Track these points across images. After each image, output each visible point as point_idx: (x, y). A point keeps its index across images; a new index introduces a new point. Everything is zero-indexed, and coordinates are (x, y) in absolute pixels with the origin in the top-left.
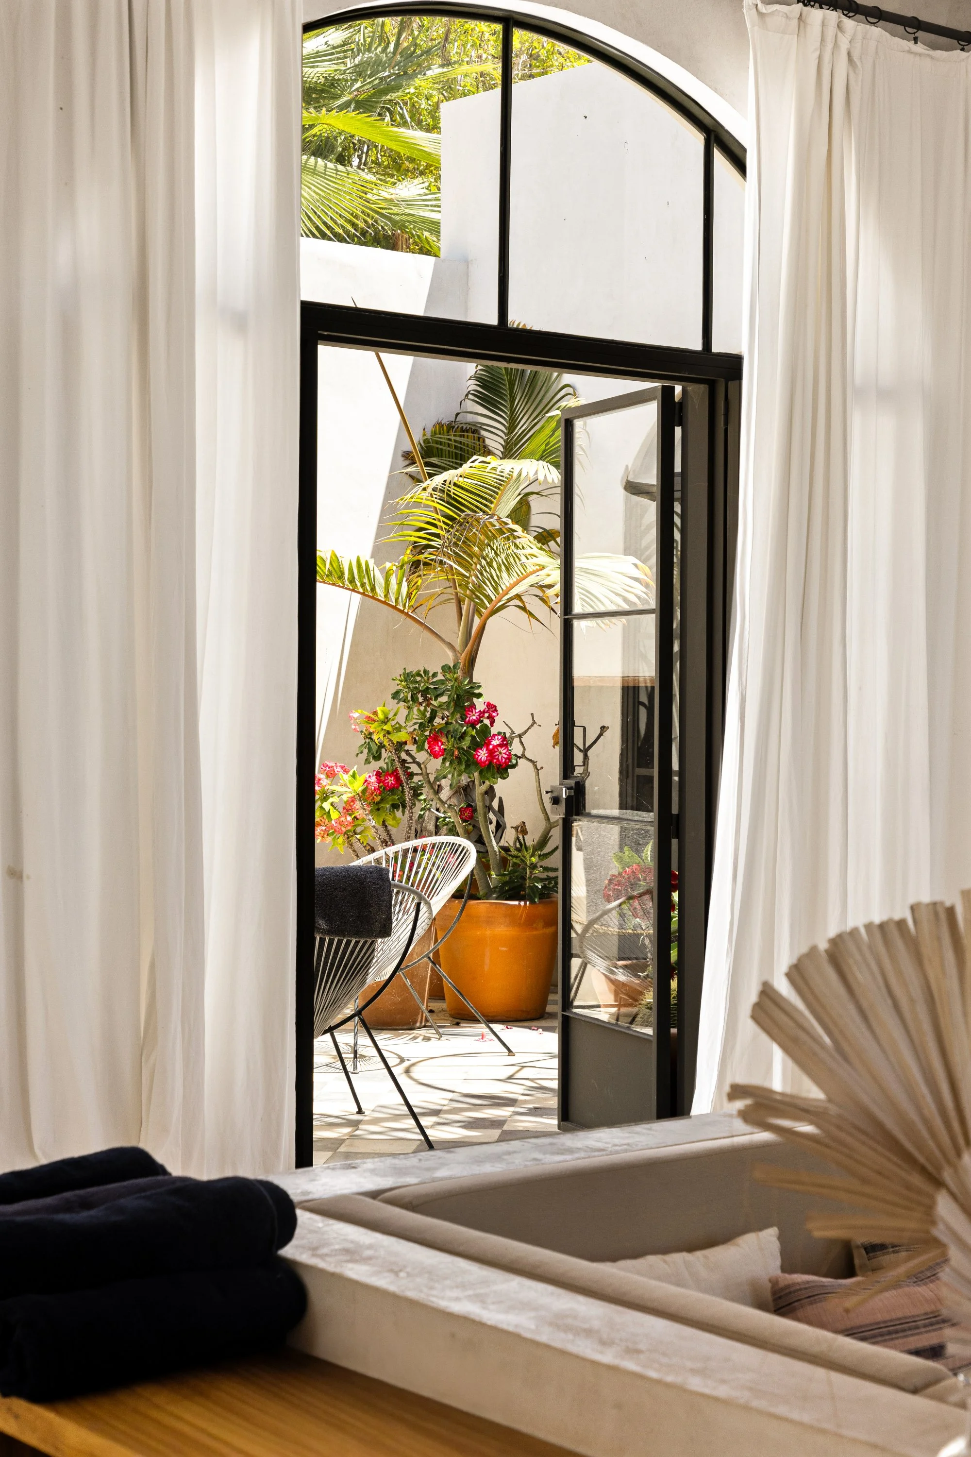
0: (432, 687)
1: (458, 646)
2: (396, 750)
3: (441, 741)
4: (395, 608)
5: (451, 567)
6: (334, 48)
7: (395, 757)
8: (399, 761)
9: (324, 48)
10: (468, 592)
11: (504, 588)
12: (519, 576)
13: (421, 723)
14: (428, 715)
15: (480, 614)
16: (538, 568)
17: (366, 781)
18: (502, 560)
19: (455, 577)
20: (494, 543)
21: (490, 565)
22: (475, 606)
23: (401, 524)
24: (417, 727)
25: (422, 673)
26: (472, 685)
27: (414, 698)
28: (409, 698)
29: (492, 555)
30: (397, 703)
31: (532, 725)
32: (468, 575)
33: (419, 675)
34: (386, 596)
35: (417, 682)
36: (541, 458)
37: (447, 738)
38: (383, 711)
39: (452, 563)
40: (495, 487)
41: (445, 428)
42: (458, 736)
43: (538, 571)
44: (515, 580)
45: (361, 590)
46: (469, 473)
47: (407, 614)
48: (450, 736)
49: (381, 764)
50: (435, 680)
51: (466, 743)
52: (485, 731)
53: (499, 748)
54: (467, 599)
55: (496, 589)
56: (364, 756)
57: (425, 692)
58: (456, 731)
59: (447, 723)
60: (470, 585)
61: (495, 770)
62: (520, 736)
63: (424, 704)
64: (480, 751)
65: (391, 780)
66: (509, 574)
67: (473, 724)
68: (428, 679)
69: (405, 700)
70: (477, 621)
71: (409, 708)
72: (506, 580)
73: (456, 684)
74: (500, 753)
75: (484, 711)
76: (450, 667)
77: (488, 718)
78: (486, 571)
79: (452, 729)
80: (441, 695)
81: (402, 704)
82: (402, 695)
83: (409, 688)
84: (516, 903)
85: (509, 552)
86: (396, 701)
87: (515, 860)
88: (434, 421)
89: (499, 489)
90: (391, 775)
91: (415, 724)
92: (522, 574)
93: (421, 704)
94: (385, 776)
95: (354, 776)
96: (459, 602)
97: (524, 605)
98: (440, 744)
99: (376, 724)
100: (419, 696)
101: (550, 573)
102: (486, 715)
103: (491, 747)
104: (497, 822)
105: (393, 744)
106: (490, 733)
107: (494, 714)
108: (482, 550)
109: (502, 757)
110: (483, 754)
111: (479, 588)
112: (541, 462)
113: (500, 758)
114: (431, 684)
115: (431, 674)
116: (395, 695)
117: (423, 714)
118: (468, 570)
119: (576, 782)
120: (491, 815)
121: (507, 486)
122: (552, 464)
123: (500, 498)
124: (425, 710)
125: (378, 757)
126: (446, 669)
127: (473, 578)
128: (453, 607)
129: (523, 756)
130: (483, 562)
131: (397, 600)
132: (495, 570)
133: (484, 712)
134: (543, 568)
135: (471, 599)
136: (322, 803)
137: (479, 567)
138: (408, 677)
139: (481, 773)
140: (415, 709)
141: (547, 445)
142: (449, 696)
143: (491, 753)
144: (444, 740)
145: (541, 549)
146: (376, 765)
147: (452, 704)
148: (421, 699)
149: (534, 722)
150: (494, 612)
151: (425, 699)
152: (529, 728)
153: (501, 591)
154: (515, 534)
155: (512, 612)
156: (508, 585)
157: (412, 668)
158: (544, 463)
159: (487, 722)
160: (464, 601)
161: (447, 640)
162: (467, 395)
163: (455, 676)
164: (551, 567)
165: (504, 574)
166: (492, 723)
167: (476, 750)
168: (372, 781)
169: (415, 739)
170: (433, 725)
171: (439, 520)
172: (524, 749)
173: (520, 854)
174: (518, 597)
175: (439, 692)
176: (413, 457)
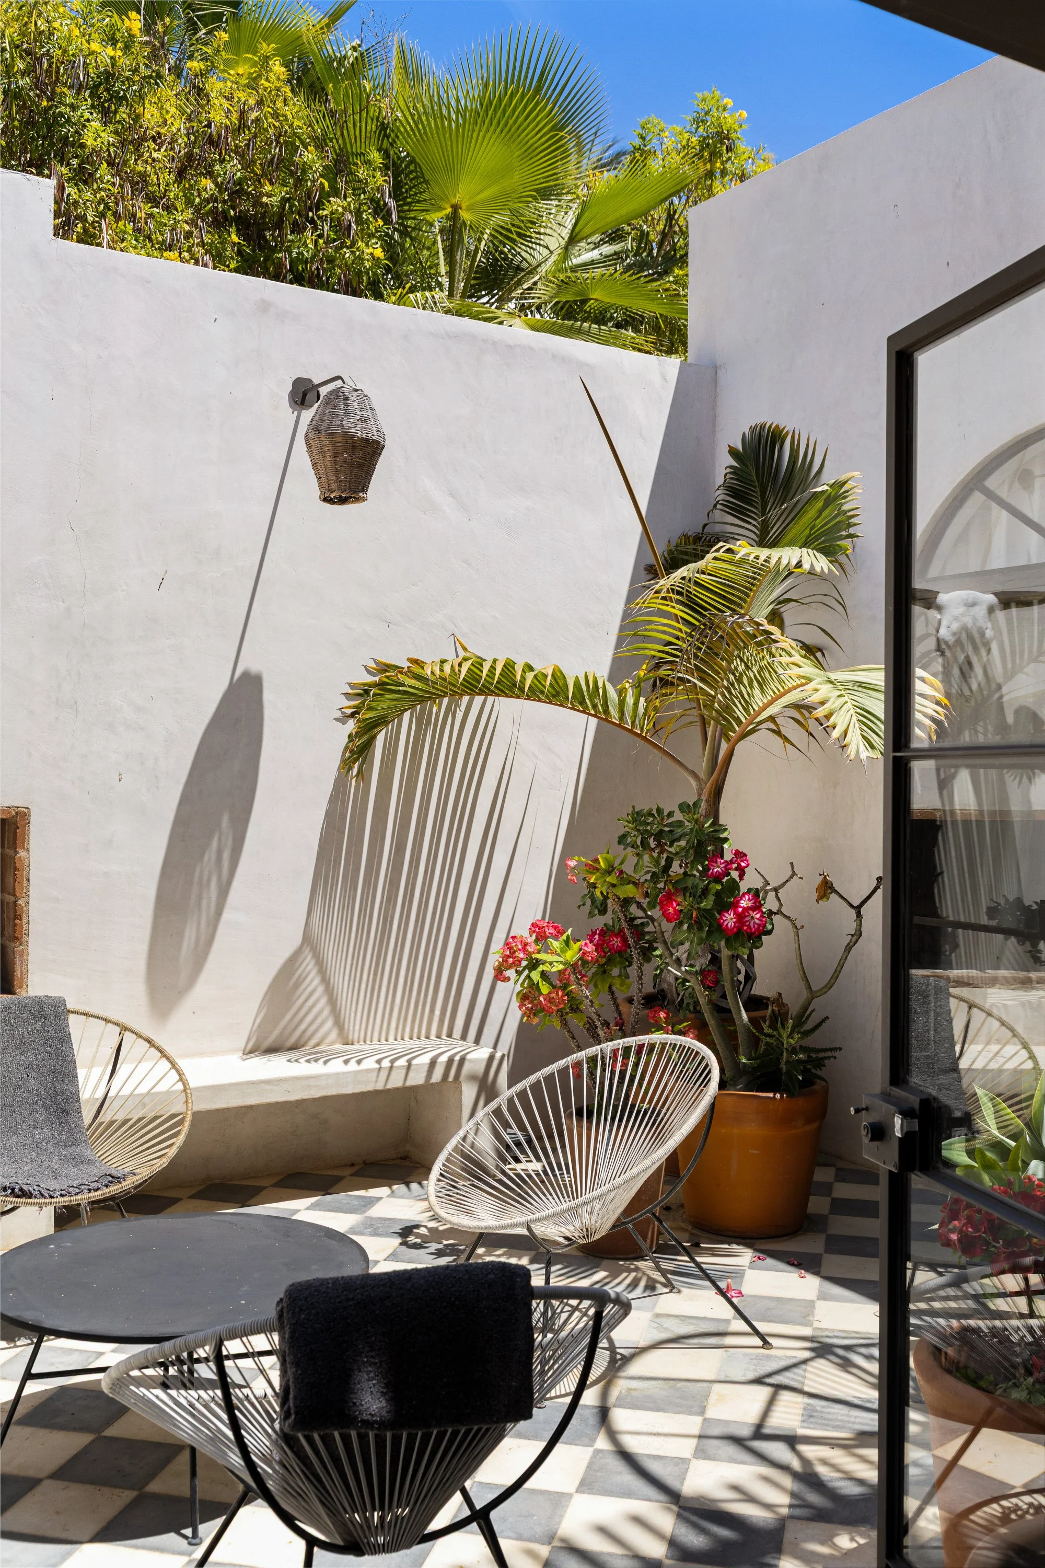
0: (667, 829)
1: (702, 774)
2: (622, 906)
3: (676, 901)
4: (631, 731)
5: (695, 684)
6: (606, 257)
7: (621, 915)
8: (626, 921)
9: (599, 257)
10: (714, 713)
11: (756, 709)
12: (774, 693)
13: (654, 873)
14: (663, 863)
15: (728, 739)
16: (803, 681)
17: (580, 949)
18: (755, 676)
19: (700, 696)
20: (744, 653)
21: (739, 681)
22: (722, 730)
23: (634, 634)
24: (648, 877)
25: (654, 812)
26: (716, 828)
27: (645, 844)
28: (639, 843)
29: (741, 668)
30: (625, 849)
31: (791, 877)
32: (713, 693)
33: (650, 814)
34: (621, 719)
35: (648, 824)
36: (805, 545)
37: (685, 895)
38: (606, 860)
39: (695, 681)
40: (746, 588)
41: (691, 540)
42: (698, 894)
43: (803, 685)
44: (769, 698)
45: (593, 712)
46: (714, 567)
47: (645, 738)
48: (688, 894)
49: (608, 919)
50: (670, 820)
51: (707, 903)
52: (733, 887)
53: (751, 912)
54: (712, 722)
55: (746, 710)
56: (588, 907)
57: (659, 836)
58: (695, 887)
59: (685, 874)
60: (716, 705)
61: (746, 939)
62: (776, 890)
63: (657, 851)
64: (727, 915)
65: (617, 942)
66: (762, 691)
67: (718, 879)
68: (662, 819)
69: (633, 846)
70: (724, 746)
71: (638, 855)
72: (759, 699)
73: (696, 826)
74: (752, 918)
75: (731, 860)
76: (689, 806)
77: (736, 869)
78: (735, 689)
79: (690, 885)
80: (678, 840)
81: (630, 849)
82: (629, 840)
83: (638, 830)
84: (771, 1095)
85: (764, 663)
86: (622, 847)
87: (768, 1040)
88: (679, 534)
89: (751, 590)
90: (616, 936)
91: (647, 872)
92: (779, 690)
93: (653, 850)
94: (610, 936)
95: (567, 942)
96: (704, 723)
97: (779, 728)
98: (675, 904)
99: (598, 874)
100: (651, 840)
101: (819, 687)
102: (734, 866)
103: (740, 910)
104: (746, 971)
105: (619, 899)
106: (739, 891)
107: (743, 864)
108: (730, 663)
109: (755, 923)
110: (729, 919)
111: (727, 708)
112: (805, 550)
113: (752, 924)
114: (665, 826)
115: (665, 813)
116: (622, 839)
117: (657, 861)
118: (711, 687)
119: (921, 1100)
120: (739, 964)
121: (761, 584)
122: (819, 551)
123: (752, 601)
124: (659, 856)
125: (603, 911)
126: (684, 807)
127: (719, 696)
128: (697, 730)
129: (779, 912)
130: (732, 677)
131: (633, 723)
132: (746, 688)
133: (731, 862)
134: (809, 680)
135: (717, 722)
136: (530, 972)
137: (725, 683)
138: (638, 818)
139: (727, 942)
140: (646, 857)
141: (811, 529)
142: (688, 842)
143: (740, 917)
144: (680, 899)
145: (805, 657)
146: (600, 922)
147: (692, 851)
148: (653, 844)
149: (794, 874)
150: (744, 735)
151: (659, 844)
152: (787, 881)
153: (752, 712)
154: (773, 637)
155: (764, 736)
156: (761, 705)
157: (644, 805)
158: (810, 550)
159: (735, 875)
160: (709, 724)
161: (691, 768)
162: (715, 506)
163: (695, 817)
164: (819, 680)
165: (757, 692)
166: (742, 875)
167: (721, 913)
168: (589, 950)
169: (647, 892)
170: (669, 876)
171: (681, 630)
172: (781, 905)
173: (775, 1033)
174: (772, 718)
175: (675, 837)
176: (656, 570)
